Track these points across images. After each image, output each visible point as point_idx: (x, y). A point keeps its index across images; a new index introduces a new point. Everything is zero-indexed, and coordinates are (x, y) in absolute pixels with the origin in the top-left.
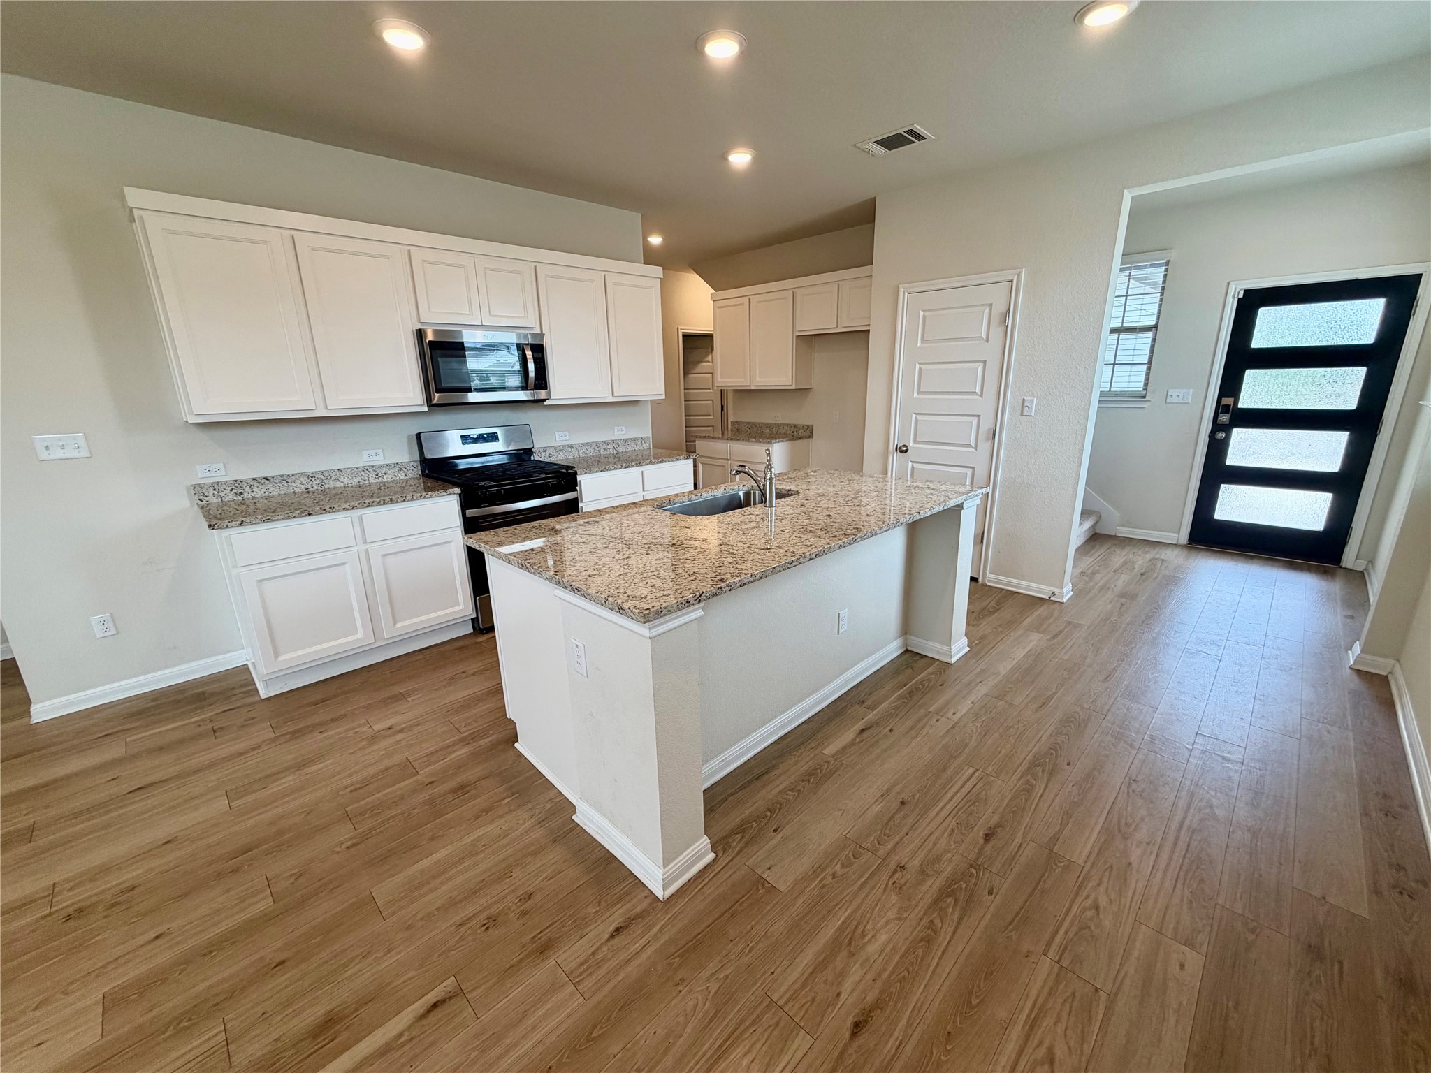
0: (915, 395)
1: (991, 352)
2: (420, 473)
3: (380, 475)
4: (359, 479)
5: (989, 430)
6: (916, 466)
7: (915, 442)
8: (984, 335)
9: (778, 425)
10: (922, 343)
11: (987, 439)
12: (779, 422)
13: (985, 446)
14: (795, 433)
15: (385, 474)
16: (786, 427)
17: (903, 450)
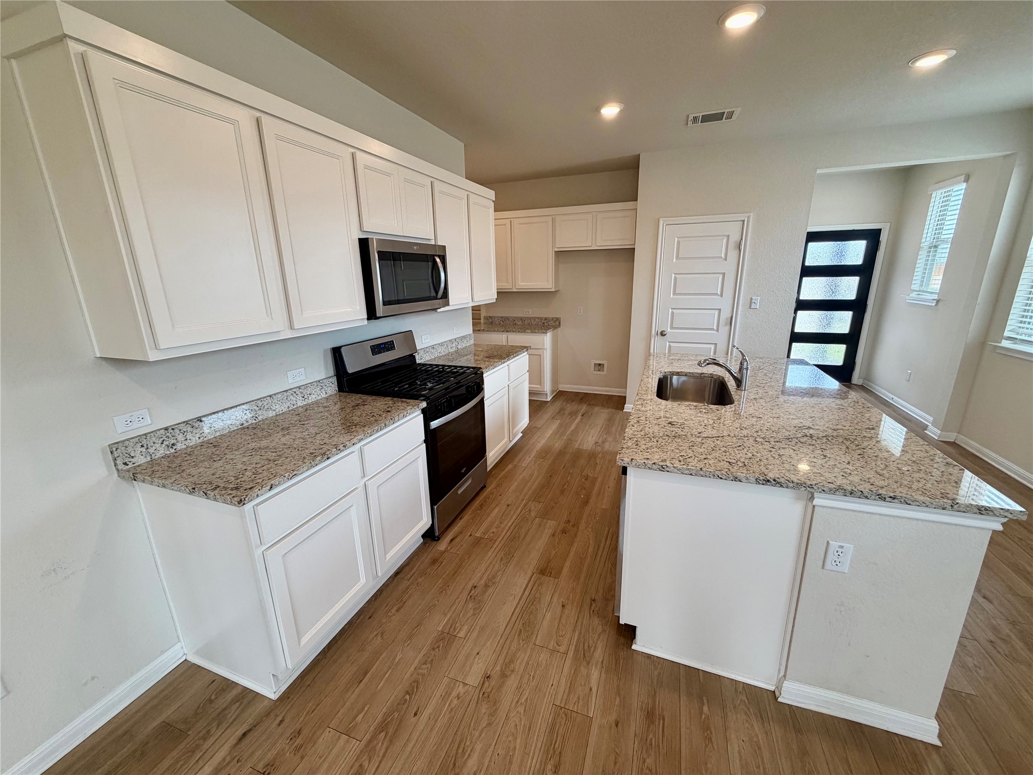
0: (672, 296)
1: (729, 267)
2: (337, 389)
3: (305, 397)
4: (288, 404)
5: (727, 319)
6: (672, 344)
7: (672, 328)
8: (723, 256)
9: (530, 318)
10: (676, 260)
11: (726, 325)
12: (530, 316)
13: (724, 330)
14: (546, 324)
15: (310, 394)
16: (536, 320)
17: (663, 334)
